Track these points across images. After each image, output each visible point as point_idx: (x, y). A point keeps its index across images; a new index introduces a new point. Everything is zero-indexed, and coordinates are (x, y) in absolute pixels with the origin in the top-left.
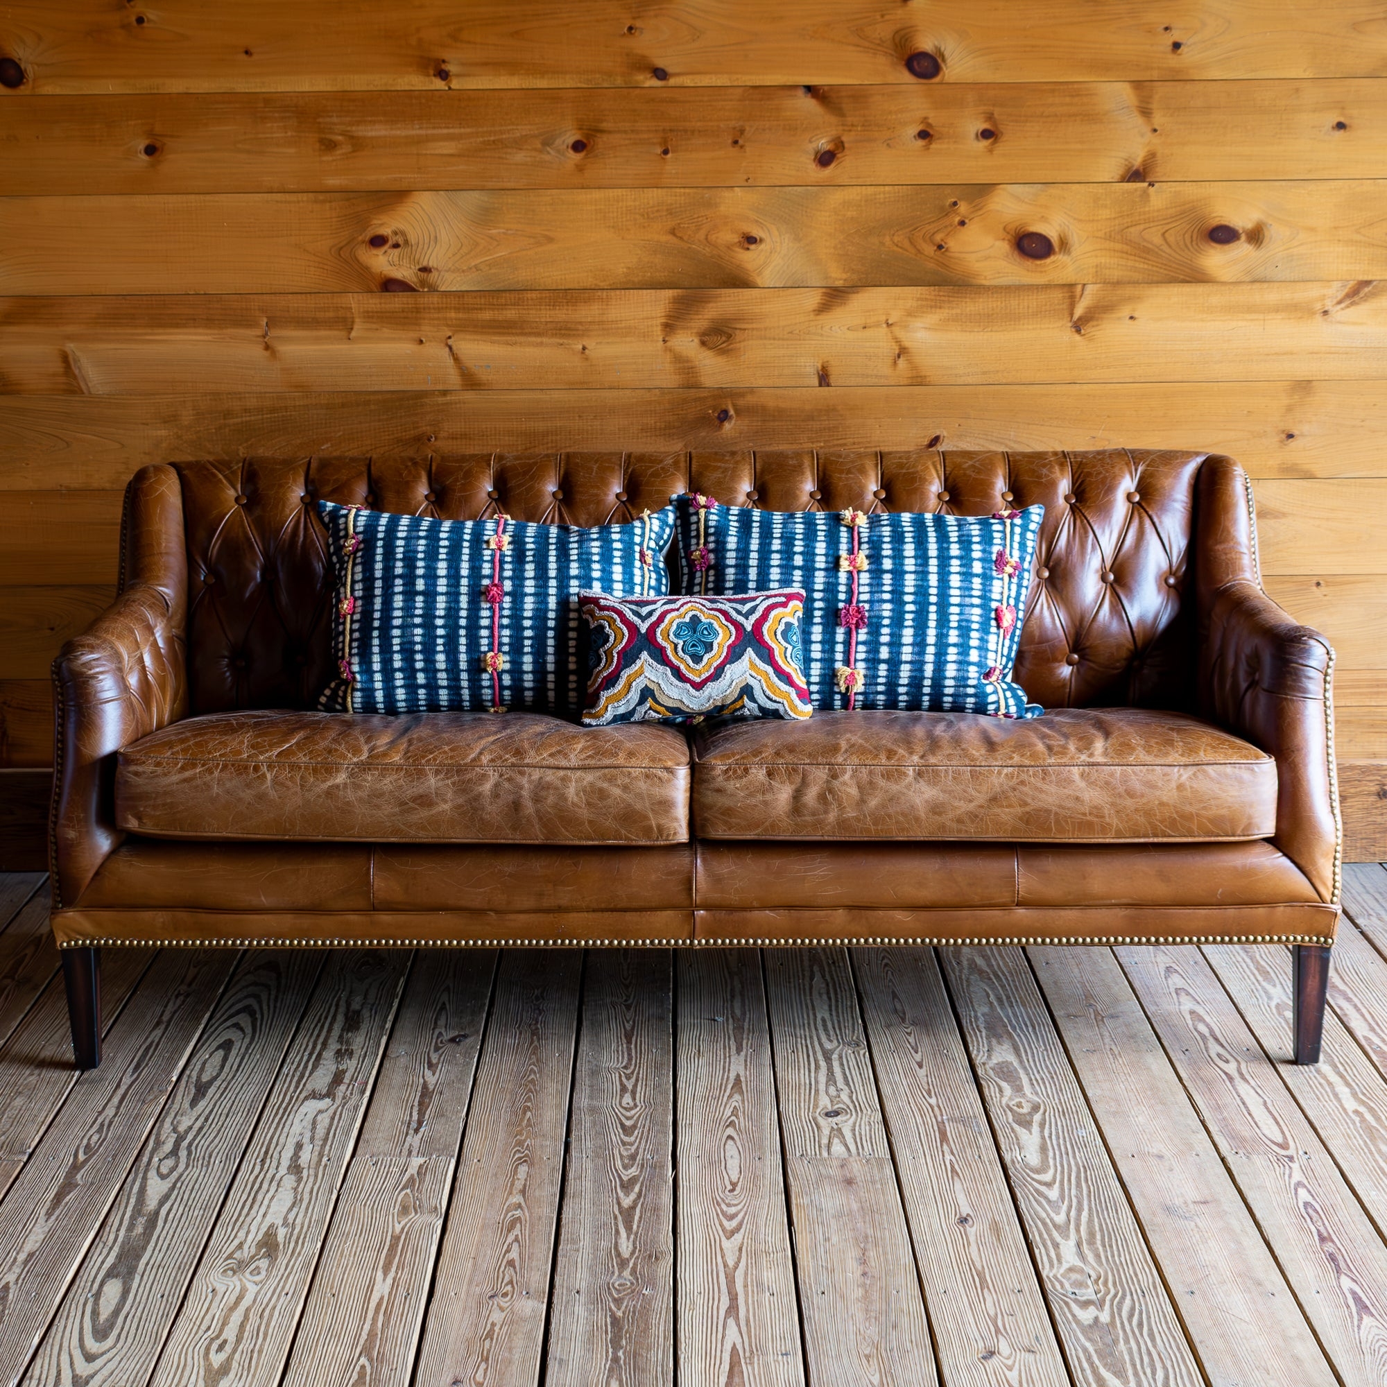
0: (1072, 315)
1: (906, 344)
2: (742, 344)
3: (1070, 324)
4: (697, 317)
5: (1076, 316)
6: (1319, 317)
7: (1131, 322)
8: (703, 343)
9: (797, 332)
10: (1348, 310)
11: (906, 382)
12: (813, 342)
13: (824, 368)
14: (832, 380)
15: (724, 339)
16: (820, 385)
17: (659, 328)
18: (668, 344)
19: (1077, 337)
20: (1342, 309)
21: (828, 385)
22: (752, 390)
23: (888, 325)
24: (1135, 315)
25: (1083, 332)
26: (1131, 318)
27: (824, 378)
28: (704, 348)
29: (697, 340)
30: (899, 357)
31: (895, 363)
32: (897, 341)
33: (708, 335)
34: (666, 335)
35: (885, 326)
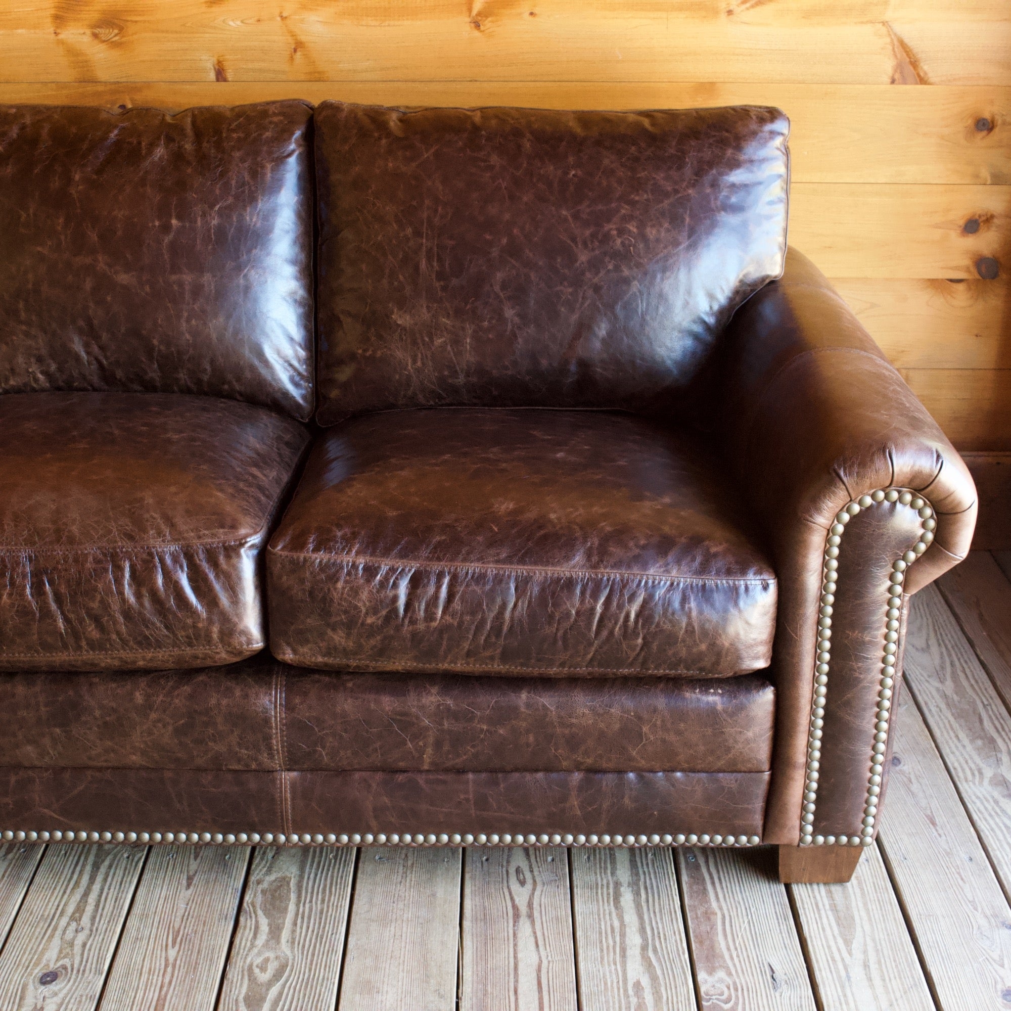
0: (470, 10)
1: (303, 38)
2: (135, 37)
3: (468, 20)
4: (87, 8)
5: (474, 12)
6: (723, 16)
7: (531, 18)
8: (95, 36)
9: (189, 24)
10: (752, 11)
11: (303, 77)
12: (207, 35)
13: (219, 62)
14: (230, 75)
15: (116, 31)
16: (218, 80)
17: (49, 20)
18: (61, 37)
19: (476, 33)
20: (747, 9)
21: (225, 80)
22: (148, 85)
23: (283, 18)
24: (536, 11)
25: (482, 28)
26: (532, 14)
27: (220, 75)
28: (96, 41)
29: (88, 32)
30: (295, 50)
31: (292, 58)
32: (293, 35)
33: (99, 27)
34: (57, 27)
35: (279, 19)
